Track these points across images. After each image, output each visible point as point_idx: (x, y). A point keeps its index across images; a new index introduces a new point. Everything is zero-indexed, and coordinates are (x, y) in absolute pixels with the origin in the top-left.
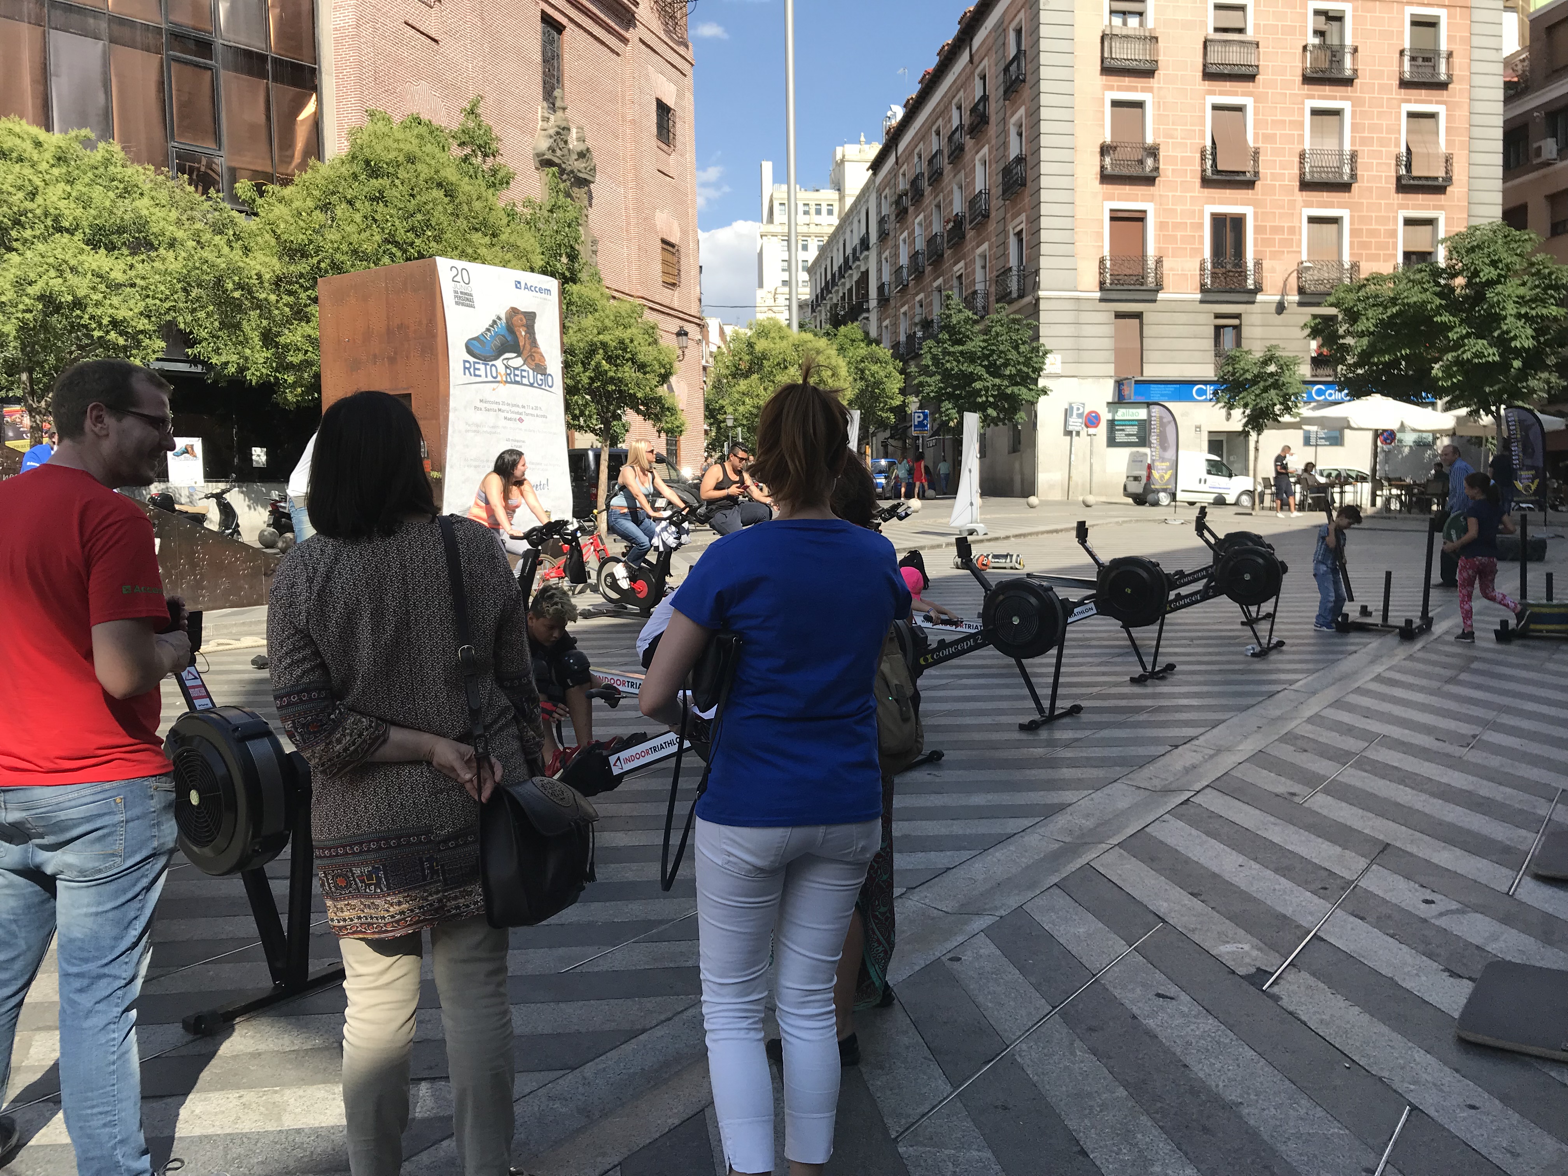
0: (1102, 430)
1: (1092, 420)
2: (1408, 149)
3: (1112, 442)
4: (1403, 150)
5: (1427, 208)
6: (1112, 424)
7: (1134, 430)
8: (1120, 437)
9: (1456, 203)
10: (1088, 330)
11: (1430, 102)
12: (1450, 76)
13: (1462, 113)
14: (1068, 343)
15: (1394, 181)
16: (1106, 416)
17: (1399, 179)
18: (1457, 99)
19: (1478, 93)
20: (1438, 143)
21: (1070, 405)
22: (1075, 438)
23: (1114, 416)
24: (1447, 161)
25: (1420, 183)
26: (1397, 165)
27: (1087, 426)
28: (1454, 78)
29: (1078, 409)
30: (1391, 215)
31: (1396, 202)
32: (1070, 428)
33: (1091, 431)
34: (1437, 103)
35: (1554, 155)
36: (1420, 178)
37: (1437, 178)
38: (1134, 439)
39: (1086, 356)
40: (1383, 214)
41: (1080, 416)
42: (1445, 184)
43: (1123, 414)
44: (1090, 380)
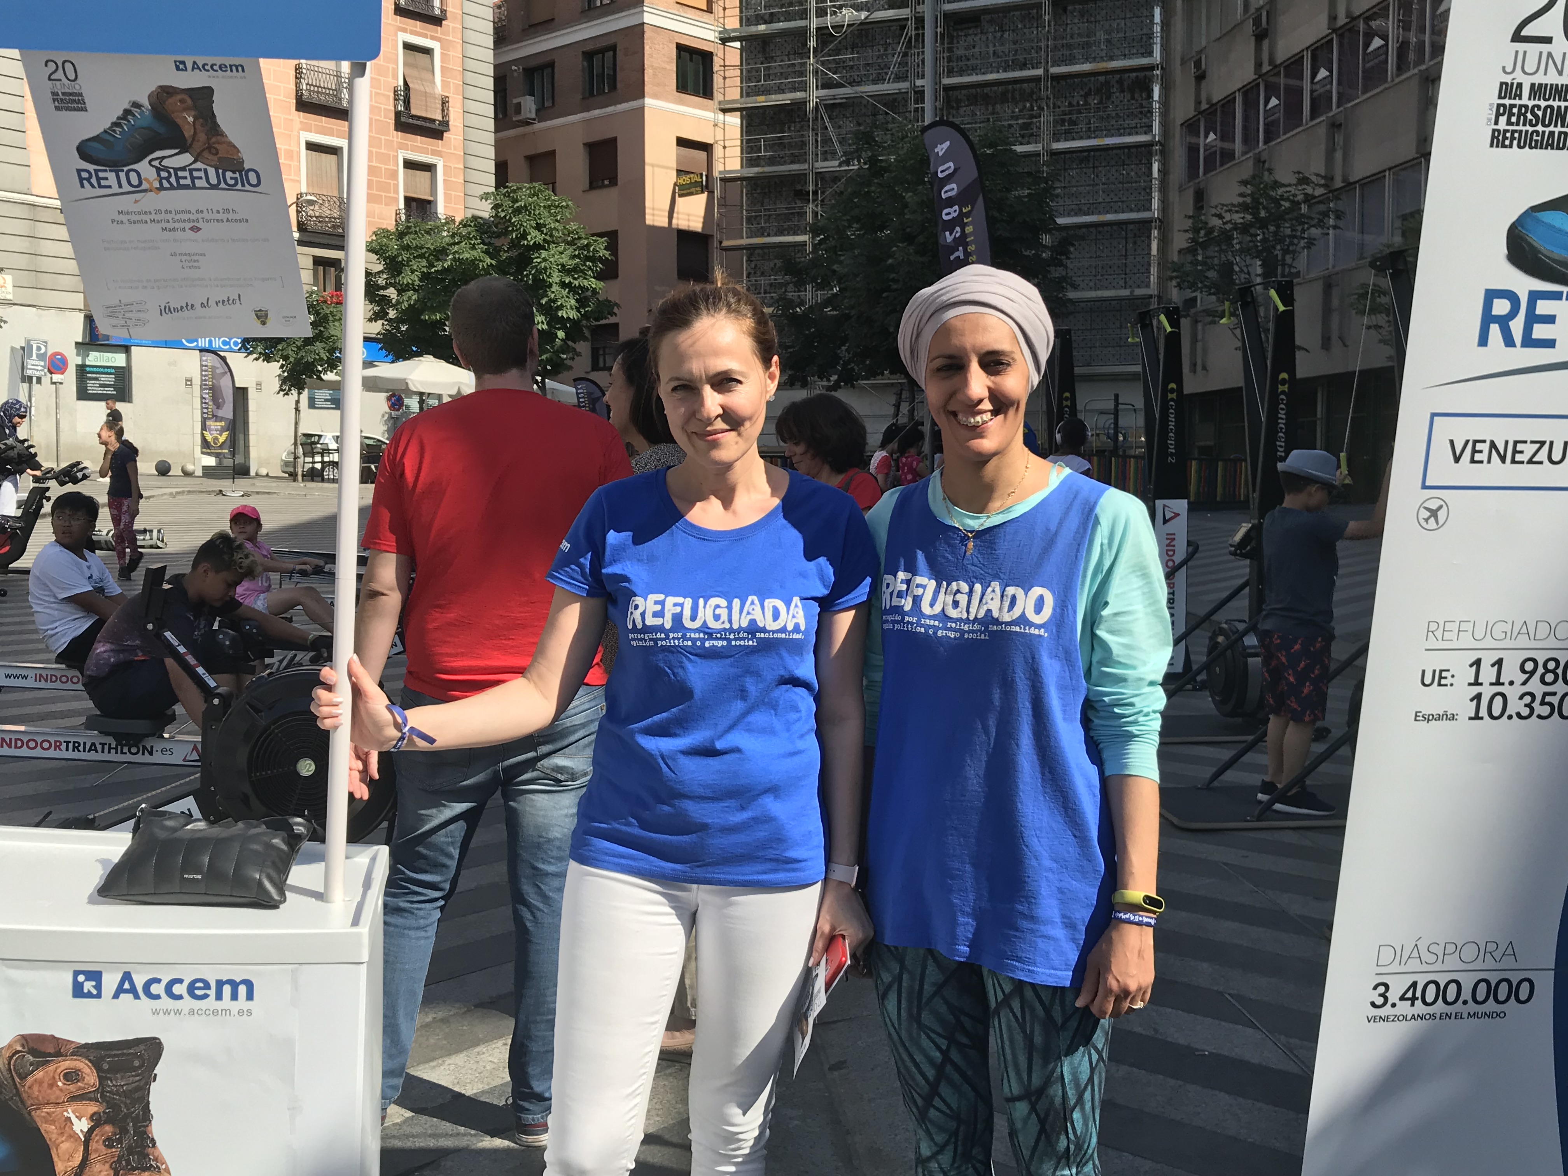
0: (69, 378)
1: (57, 364)
2: (406, 83)
3: (83, 394)
4: (401, 83)
5: (424, 151)
6: (82, 371)
7: (110, 379)
8: (93, 388)
9: (452, 151)
10: (48, 247)
11: (426, 36)
12: (444, 12)
13: (456, 53)
14: (22, 261)
15: (393, 115)
16: (74, 360)
17: (398, 114)
18: (451, 38)
19: (471, 36)
20: (434, 83)
21: (28, 342)
22: (35, 386)
23: (84, 360)
24: (443, 103)
25: (419, 123)
26: (395, 99)
27: (51, 373)
28: (448, 15)
29: (39, 349)
30: (392, 153)
31: (395, 139)
32: (29, 373)
33: (56, 377)
34: (433, 38)
35: (533, 116)
36: (418, 118)
37: (434, 121)
38: (111, 391)
39: (46, 280)
40: (383, 151)
41: (41, 357)
42: (441, 128)
43: (95, 358)
44: (53, 312)
